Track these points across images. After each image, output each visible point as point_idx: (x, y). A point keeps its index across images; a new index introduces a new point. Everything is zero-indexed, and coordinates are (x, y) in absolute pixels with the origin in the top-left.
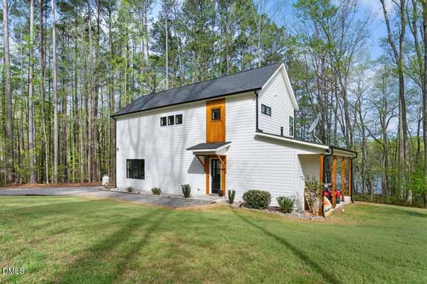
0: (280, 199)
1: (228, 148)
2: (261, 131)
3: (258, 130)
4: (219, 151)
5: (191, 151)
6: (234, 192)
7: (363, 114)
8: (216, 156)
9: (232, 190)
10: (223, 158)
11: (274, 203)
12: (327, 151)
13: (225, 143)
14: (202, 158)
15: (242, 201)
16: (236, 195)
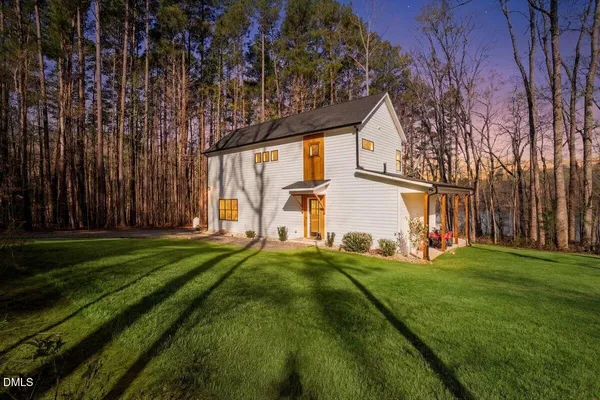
0: (382, 242)
1: (327, 186)
2: (362, 169)
3: (358, 167)
4: (317, 190)
5: (288, 191)
6: (333, 235)
7: (491, 141)
8: (314, 196)
9: (331, 232)
10: (322, 197)
11: (375, 246)
12: (430, 189)
13: (323, 181)
14: (299, 199)
15: (342, 243)
16: (335, 238)
